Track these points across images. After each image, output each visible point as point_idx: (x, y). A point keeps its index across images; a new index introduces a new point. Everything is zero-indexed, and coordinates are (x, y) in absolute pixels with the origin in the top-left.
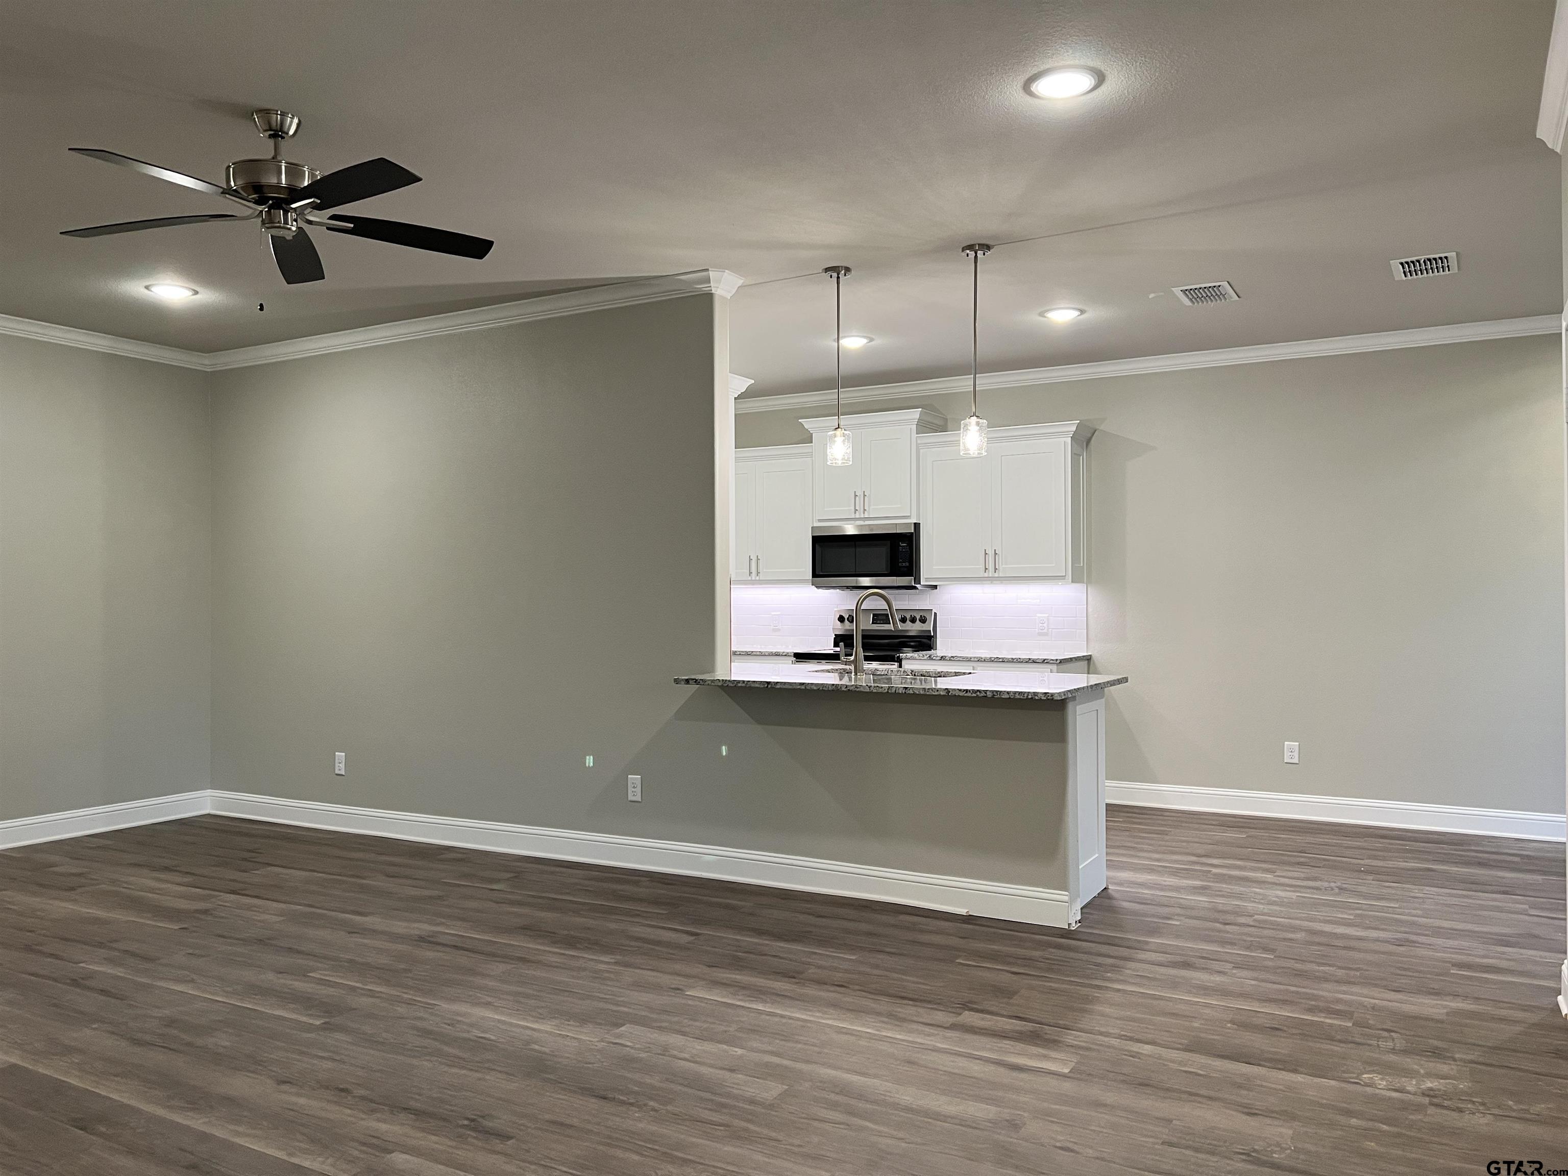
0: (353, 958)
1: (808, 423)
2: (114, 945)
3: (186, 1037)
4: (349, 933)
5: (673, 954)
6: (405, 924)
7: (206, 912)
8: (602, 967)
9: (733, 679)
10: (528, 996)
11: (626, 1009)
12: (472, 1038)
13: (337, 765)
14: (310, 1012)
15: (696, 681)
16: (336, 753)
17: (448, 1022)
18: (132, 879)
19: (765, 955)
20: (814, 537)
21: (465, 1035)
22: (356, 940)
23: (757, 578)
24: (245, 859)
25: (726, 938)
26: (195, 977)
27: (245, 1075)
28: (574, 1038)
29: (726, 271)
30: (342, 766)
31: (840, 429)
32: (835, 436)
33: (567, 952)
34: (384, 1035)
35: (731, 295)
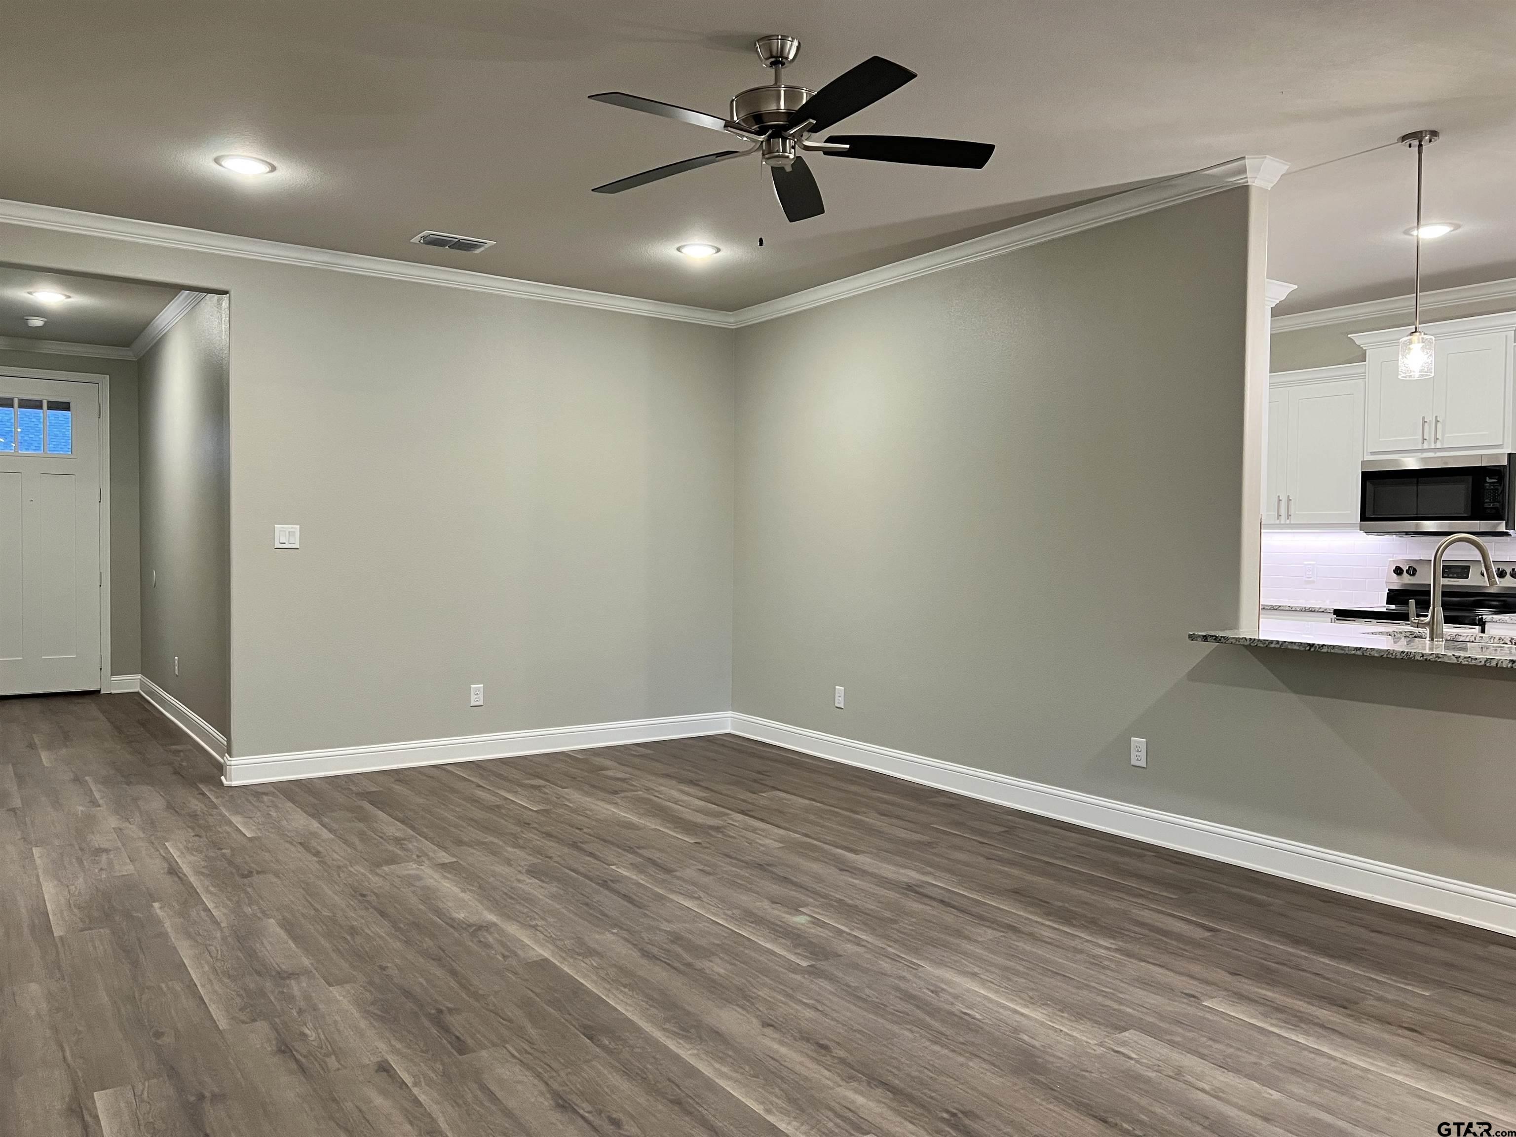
0: (843, 898)
1: (1359, 339)
2: (640, 851)
3: (688, 958)
4: (841, 870)
5: (1185, 950)
6: (893, 868)
7: (717, 829)
8: (1102, 952)
9: (1261, 638)
10: (1017, 973)
11: (1129, 1010)
12: (957, 1013)
13: (837, 698)
14: (798, 951)
15: (1216, 639)
16: (837, 687)
17: (932, 988)
18: (662, 788)
19: (1304, 970)
20: (1363, 473)
21: (948, 1007)
22: (846, 878)
23: (1288, 522)
24: (755, 781)
25: (1250, 940)
26: (701, 894)
27: (733, 1009)
28: (1068, 1034)
29: (1268, 156)
30: (842, 699)
31: (1417, 334)
32: (1411, 342)
33: (1061, 928)
34: (867, 991)
35: (1272, 185)
